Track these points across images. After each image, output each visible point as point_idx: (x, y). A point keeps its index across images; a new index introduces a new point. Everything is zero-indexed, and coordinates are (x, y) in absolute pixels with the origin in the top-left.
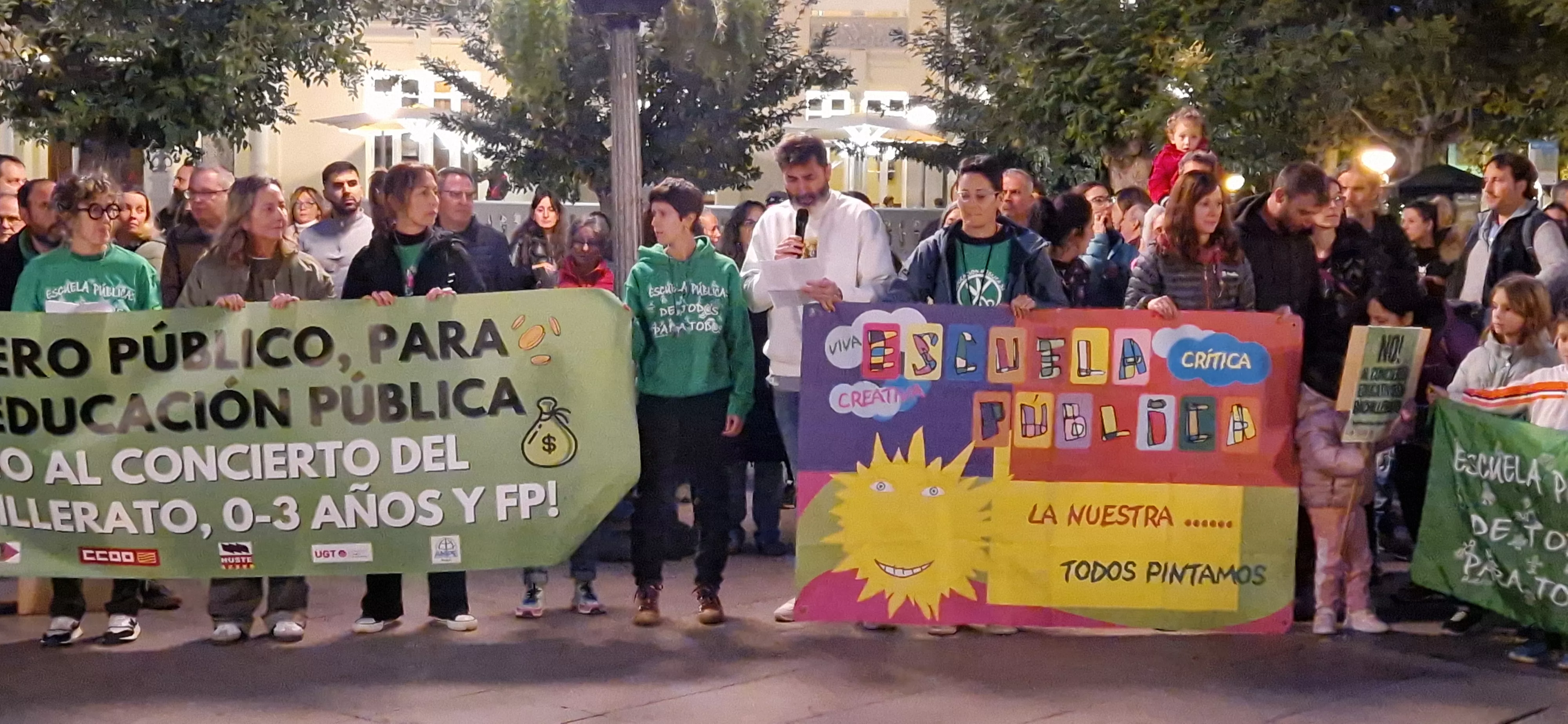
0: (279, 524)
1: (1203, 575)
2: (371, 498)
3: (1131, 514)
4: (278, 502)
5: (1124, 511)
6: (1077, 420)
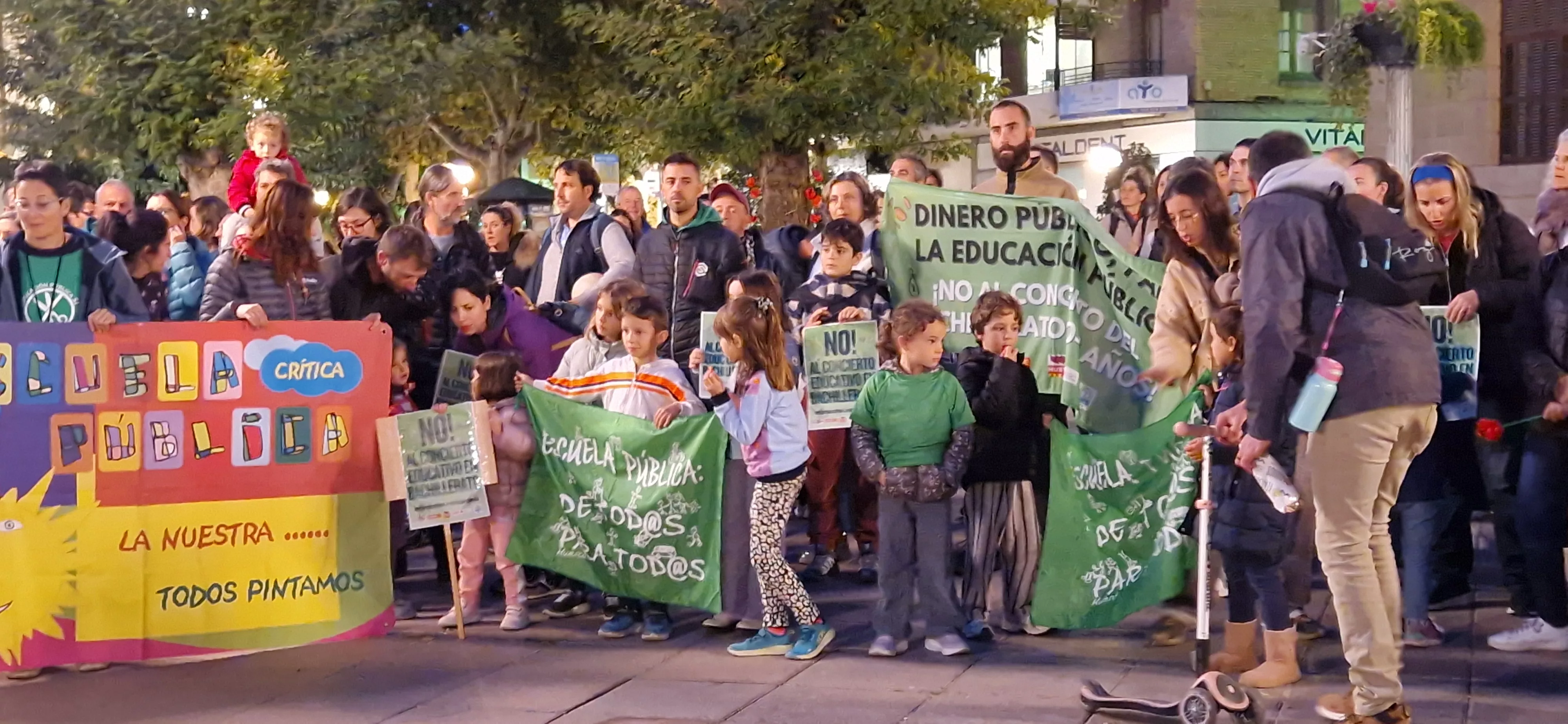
1: (304, 587)
3: (229, 533)
5: (222, 530)
6: (167, 439)
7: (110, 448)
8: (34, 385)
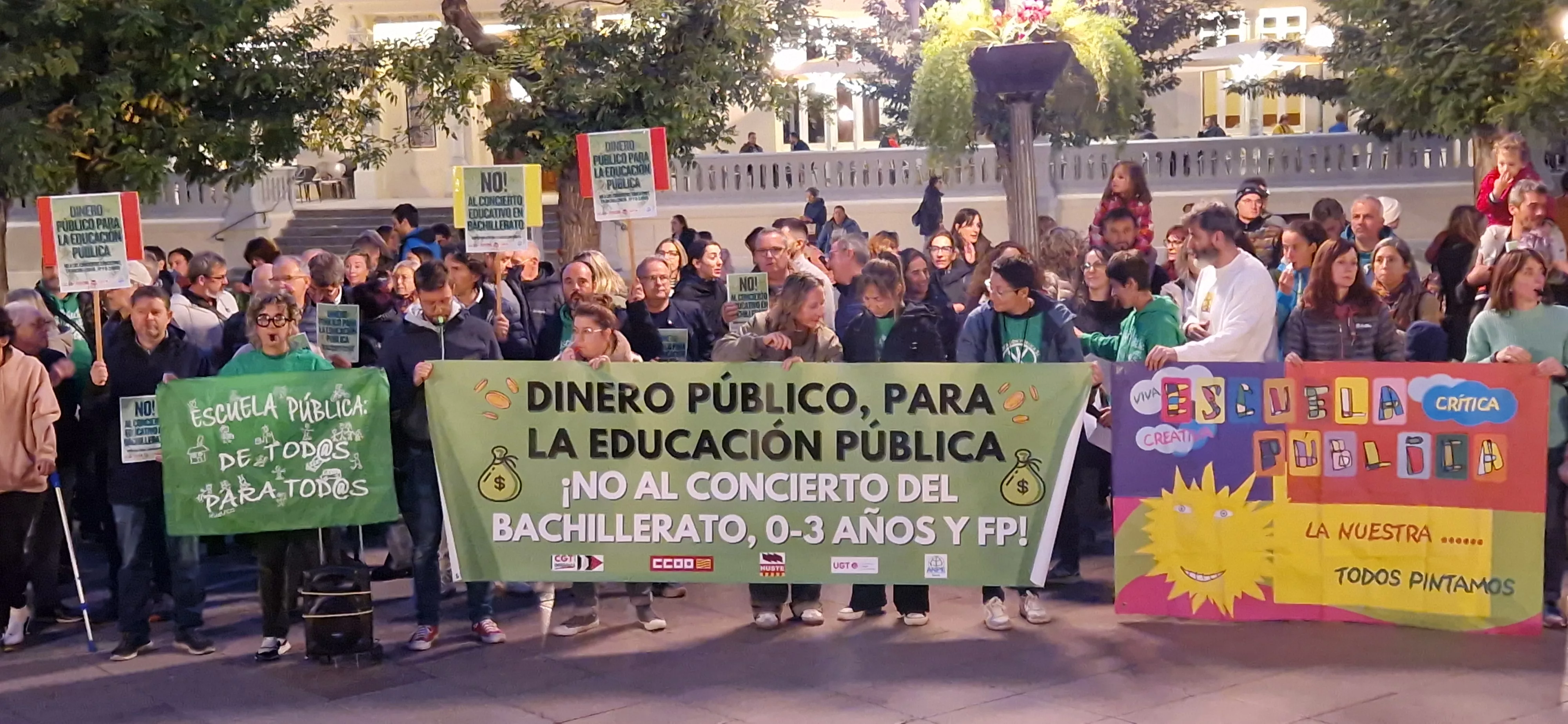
0: (808, 538)
1: (1458, 585)
2: (880, 520)
3: (1395, 531)
4: (808, 520)
5: (1388, 528)
6: (1344, 454)
7: (1297, 458)
8: (1241, 409)
